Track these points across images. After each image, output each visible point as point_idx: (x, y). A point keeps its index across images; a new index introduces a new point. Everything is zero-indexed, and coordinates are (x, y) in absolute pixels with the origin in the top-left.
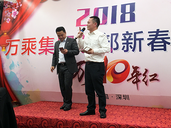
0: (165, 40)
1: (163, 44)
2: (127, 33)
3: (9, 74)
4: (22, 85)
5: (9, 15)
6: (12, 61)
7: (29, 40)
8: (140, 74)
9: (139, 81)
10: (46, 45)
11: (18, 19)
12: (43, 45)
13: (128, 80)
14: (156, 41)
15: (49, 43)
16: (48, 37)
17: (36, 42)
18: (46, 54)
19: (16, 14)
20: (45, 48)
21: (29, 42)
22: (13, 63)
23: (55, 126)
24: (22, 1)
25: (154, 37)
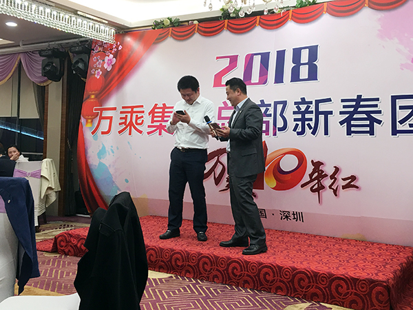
0: (372, 115)
1: (368, 122)
2: (303, 101)
3: (96, 166)
4: (117, 187)
5: (99, 64)
6: (103, 144)
7: (132, 110)
8: (326, 175)
9: (323, 187)
10: (160, 119)
11: (115, 72)
12: (155, 119)
13: (302, 186)
14: (356, 116)
15: (165, 114)
16: (164, 105)
17: (143, 112)
18: (160, 134)
19: (111, 62)
20: (158, 124)
21: (132, 112)
22: (104, 147)
23: (168, 262)
24: (123, 40)
25: (352, 109)
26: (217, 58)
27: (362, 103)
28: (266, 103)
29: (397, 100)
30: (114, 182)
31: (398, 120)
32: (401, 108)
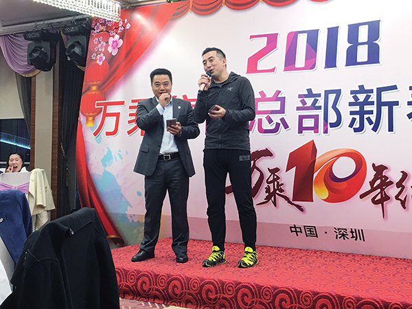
2: (362, 89)
3: (100, 175)
4: (127, 202)
5: (101, 47)
6: (108, 148)
8: (391, 183)
9: (387, 198)
11: (122, 57)
13: (362, 196)
16: (185, 96)
19: (117, 45)
22: (109, 152)
23: (196, 294)
24: (131, 17)
26: (252, 37)
28: (314, 93)
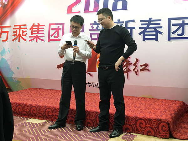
0: (157, 29)
1: (155, 33)
2: (119, 21)
4: (13, 72)
6: (3, 47)
7: (20, 27)
9: (129, 70)
10: (36, 32)
11: (9, 5)
12: (34, 32)
14: (148, 30)
15: (40, 30)
16: (39, 24)
17: (26, 28)
18: (37, 41)
20: (35, 35)
21: (20, 29)
22: (4, 49)
23: (43, 113)
25: (146, 26)
27: (152, 22)
28: (97, 23)
29: (171, 21)
30: (10, 69)
31: (171, 32)
32: (173, 25)
